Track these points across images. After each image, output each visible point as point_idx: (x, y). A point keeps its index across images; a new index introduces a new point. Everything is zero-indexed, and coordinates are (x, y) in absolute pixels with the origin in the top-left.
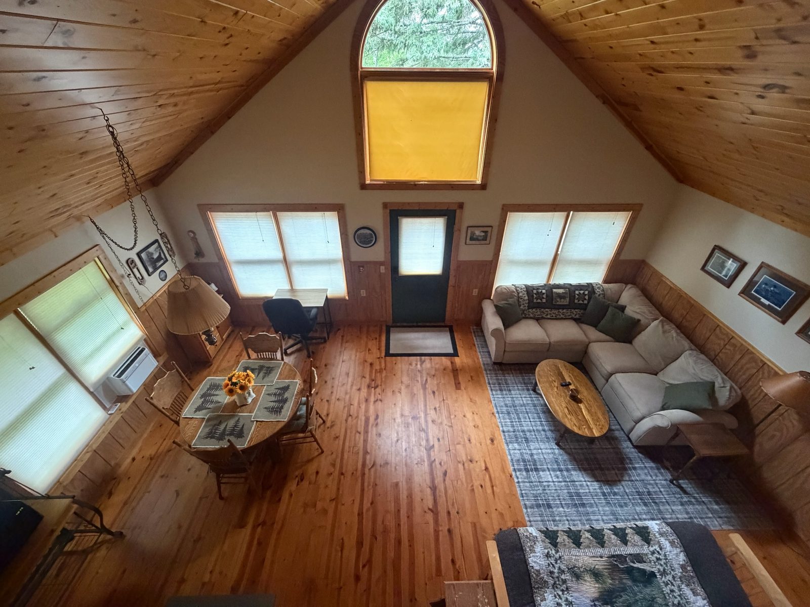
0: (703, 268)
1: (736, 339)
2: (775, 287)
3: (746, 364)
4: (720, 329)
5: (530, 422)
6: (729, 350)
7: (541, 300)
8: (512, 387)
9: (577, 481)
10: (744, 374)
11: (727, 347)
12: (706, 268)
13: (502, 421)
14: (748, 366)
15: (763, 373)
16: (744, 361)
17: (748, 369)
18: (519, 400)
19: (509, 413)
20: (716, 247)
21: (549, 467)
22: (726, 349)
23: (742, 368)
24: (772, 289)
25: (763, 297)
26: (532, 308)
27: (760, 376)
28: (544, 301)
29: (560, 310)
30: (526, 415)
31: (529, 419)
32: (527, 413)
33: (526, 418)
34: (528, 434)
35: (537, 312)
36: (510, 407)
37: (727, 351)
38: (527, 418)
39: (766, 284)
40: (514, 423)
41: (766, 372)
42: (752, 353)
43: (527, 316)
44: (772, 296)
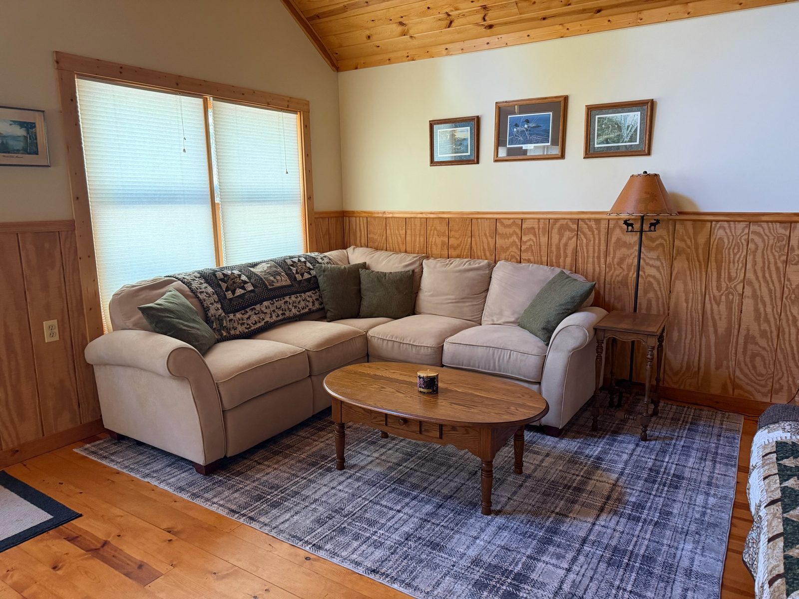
0: (433, 162)
1: (526, 219)
2: (527, 121)
3: (560, 240)
4: (503, 224)
5: (399, 511)
6: (530, 239)
7: (243, 288)
8: (292, 485)
9: (588, 535)
10: (566, 256)
11: (524, 239)
12: (436, 159)
13: (344, 554)
14: (564, 240)
15: (585, 235)
16: (555, 238)
17: (566, 245)
18: (335, 495)
19: (342, 531)
20: (432, 124)
21: (528, 553)
22: (526, 242)
23: (558, 249)
24: (526, 126)
25: (522, 144)
26: (234, 312)
27: (585, 241)
28: (250, 287)
29: (287, 298)
30: (378, 507)
31: (391, 509)
32: (377, 503)
33: (386, 514)
34: (423, 533)
35: (249, 318)
36: (330, 517)
37: (528, 244)
38: (385, 510)
39: (517, 125)
40: (375, 537)
41: (586, 230)
42: (557, 220)
43: (232, 332)
44: (531, 135)
